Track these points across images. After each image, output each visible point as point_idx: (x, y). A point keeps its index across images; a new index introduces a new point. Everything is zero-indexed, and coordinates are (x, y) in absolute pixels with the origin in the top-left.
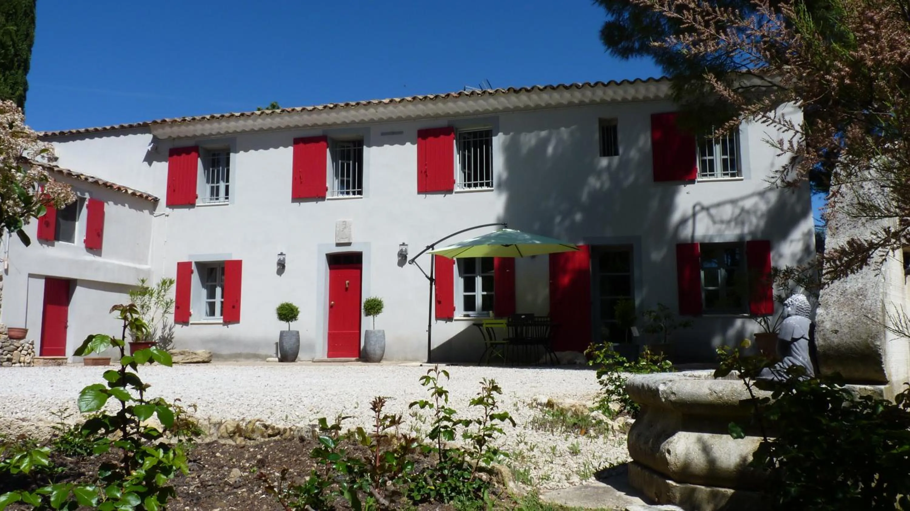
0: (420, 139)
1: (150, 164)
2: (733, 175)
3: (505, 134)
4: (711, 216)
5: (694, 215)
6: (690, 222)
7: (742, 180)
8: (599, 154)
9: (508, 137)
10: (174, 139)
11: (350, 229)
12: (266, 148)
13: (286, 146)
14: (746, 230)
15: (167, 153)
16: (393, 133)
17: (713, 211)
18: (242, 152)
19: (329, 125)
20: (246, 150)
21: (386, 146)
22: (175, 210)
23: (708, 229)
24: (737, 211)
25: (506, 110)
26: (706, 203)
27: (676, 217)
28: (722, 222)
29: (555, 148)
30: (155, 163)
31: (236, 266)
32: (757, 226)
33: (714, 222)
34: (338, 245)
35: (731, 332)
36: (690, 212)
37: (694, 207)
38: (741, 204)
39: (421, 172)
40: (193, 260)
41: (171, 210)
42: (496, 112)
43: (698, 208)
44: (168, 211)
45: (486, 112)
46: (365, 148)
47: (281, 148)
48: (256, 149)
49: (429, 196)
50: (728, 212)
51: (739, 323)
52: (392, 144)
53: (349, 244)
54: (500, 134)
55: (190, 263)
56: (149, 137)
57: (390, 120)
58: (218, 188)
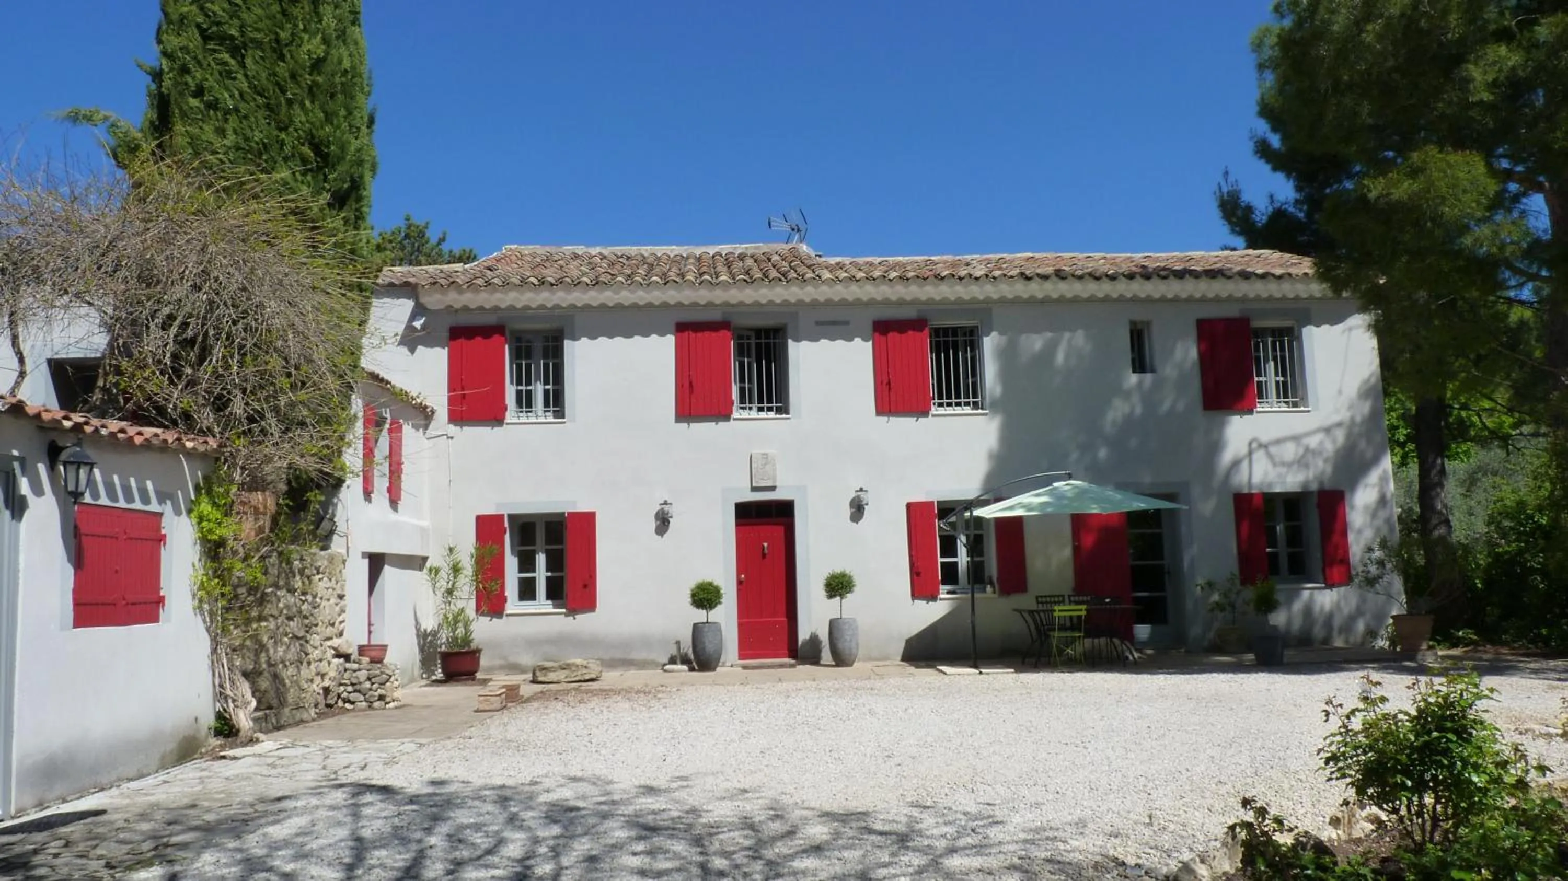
0: (877, 334)
1: (412, 350)
2: (1295, 405)
3: (1001, 333)
4: (1270, 456)
5: (1250, 453)
6: (1245, 465)
7: (1308, 411)
8: (1131, 371)
9: (1004, 338)
10: (457, 311)
11: (774, 465)
12: (628, 335)
13: (662, 334)
14: (1311, 475)
15: (446, 335)
16: (834, 323)
17: (1273, 450)
18: (584, 340)
19: (733, 305)
20: (593, 337)
21: (824, 342)
22: (465, 428)
23: (1266, 474)
24: (1301, 451)
25: (1003, 301)
26: (1264, 439)
27: (1227, 457)
28: (1283, 464)
29: (1067, 357)
30: (420, 349)
31: (587, 521)
32: (1323, 473)
33: (1275, 465)
34: (754, 489)
35: (1297, 606)
36: (1244, 450)
37: (1250, 444)
38: (1306, 441)
39: (882, 383)
40: (505, 511)
41: (458, 428)
42: (987, 303)
43: (1254, 445)
44: (452, 429)
45: (974, 301)
46: (790, 342)
47: (654, 337)
48: (611, 336)
49: (893, 419)
50: (1289, 451)
51: (1306, 594)
52: (832, 339)
53: (773, 488)
54: (994, 334)
55: (501, 517)
56: (407, 305)
57: (829, 303)
58: (529, 393)
